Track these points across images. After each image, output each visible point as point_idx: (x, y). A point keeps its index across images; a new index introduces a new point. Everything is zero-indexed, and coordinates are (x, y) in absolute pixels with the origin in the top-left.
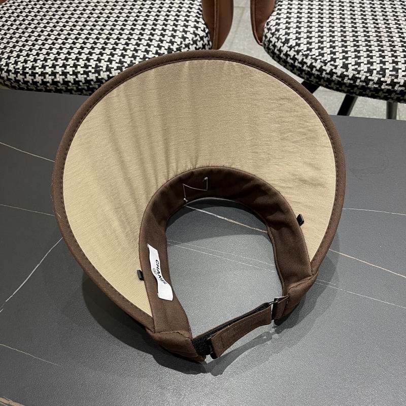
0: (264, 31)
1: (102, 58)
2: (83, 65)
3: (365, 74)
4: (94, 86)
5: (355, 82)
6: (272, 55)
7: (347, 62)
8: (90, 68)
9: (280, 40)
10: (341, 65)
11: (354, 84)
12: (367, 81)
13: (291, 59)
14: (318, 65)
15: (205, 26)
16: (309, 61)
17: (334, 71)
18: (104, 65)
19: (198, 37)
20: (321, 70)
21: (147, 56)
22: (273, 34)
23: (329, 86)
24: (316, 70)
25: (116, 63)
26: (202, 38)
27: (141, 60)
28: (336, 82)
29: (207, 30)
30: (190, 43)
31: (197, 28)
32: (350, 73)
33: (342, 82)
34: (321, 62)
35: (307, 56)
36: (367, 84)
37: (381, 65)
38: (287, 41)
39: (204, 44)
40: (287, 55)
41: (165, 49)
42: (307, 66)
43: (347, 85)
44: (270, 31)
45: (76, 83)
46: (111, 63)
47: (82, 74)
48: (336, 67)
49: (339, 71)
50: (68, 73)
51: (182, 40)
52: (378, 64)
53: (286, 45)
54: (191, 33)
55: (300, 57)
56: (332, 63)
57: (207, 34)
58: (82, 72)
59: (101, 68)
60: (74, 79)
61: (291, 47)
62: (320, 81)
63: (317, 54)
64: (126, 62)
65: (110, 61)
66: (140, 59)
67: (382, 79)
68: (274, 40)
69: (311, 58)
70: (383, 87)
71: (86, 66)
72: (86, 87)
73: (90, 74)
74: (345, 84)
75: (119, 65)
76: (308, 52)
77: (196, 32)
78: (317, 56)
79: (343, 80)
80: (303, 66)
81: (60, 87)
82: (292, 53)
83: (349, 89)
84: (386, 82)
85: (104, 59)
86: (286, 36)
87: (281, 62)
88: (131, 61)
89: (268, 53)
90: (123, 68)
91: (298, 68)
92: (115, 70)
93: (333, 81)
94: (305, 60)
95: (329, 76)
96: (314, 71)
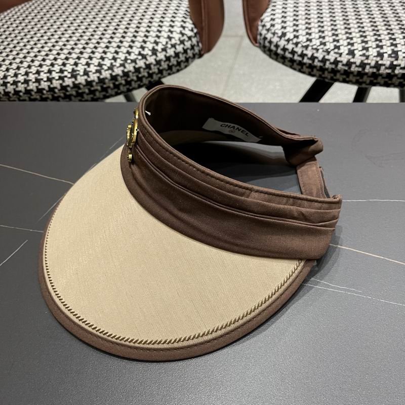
0: (258, 29)
1: (80, 62)
2: (58, 71)
3: (375, 58)
4: (71, 93)
5: (364, 69)
6: (268, 53)
7: (352, 48)
8: (66, 73)
9: (276, 35)
10: (347, 52)
11: (363, 72)
12: (378, 66)
13: (289, 53)
14: (320, 55)
15: (193, 26)
16: (309, 53)
17: (339, 59)
18: (81, 69)
19: (185, 38)
20: (324, 60)
21: (129, 57)
22: (268, 30)
23: (335, 78)
24: (319, 61)
25: (95, 66)
26: (190, 38)
27: (122, 62)
28: (342, 72)
29: (195, 31)
30: (176, 44)
31: (184, 28)
32: (358, 60)
33: (349, 71)
34: (323, 51)
35: (307, 47)
36: (378, 70)
37: (393, 47)
38: (284, 34)
39: (193, 44)
40: (284, 49)
41: (149, 50)
42: (308, 58)
43: (355, 73)
44: (265, 28)
45: (51, 90)
46: (89, 67)
47: (57, 80)
48: (341, 55)
49: (344, 59)
50: (42, 79)
51: (168, 40)
52: (388, 46)
53: (283, 39)
54: (177, 33)
55: (299, 50)
56: (336, 50)
57: (196, 34)
58: (57, 78)
59: (78, 72)
60: (49, 86)
61: (288, 41)
62: (324, 73)
63: (318, 44)
64: (105, 65)
65: (88, 64)
66: (122, 60)
67: (395, 63)
68: (269, 36)
69: (312, 49)
70: (397, 72)
71: (61, 71)
72: (62, 95)
73: (66, 79)
74: (352, 73)
75: (98, 68)
76: (308, 43)
77: (183, 32)
78: (318, 46)
79: (350, 68)
80: (303, 59)
81: (35, 96)
82: (290, 47)
83: (358, 78)
84: (400, 65)
85: (81, 63)
86: (283, 30)
87: (279, 59)
88: (112, 64)
89: (264, 52)
90: (103, 71)
91: (298, 62)
92: (94, 73)
93: (339, 71)
94: (305, 52)
95: (333, 66)
96: (316, 63)
